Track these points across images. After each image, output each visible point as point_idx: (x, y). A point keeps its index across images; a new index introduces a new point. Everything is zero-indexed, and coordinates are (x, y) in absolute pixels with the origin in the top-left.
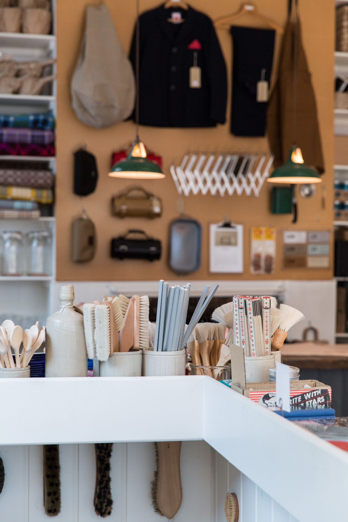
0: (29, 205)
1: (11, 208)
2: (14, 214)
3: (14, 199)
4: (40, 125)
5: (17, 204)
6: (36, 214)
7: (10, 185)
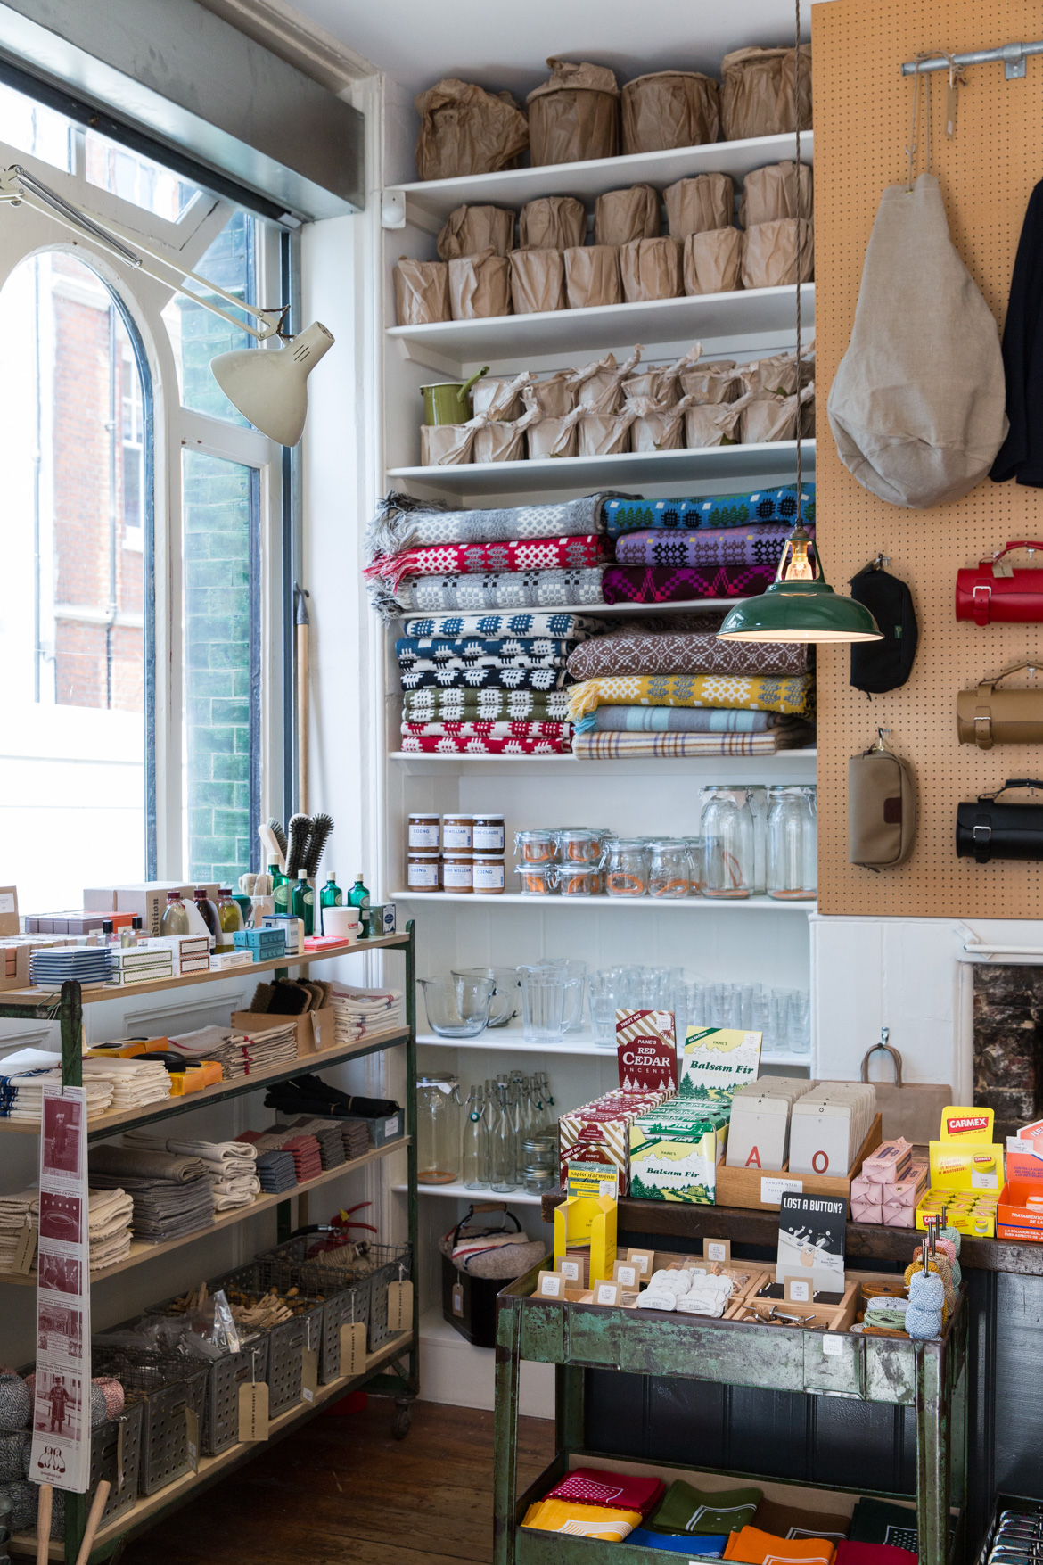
0: (746, 720)
1: (704, 730)
2: (712, 742)
3: (712, 708)
4: (777, 516)
5: (718, 719)
6: (767, 740)
7: (699, 671)
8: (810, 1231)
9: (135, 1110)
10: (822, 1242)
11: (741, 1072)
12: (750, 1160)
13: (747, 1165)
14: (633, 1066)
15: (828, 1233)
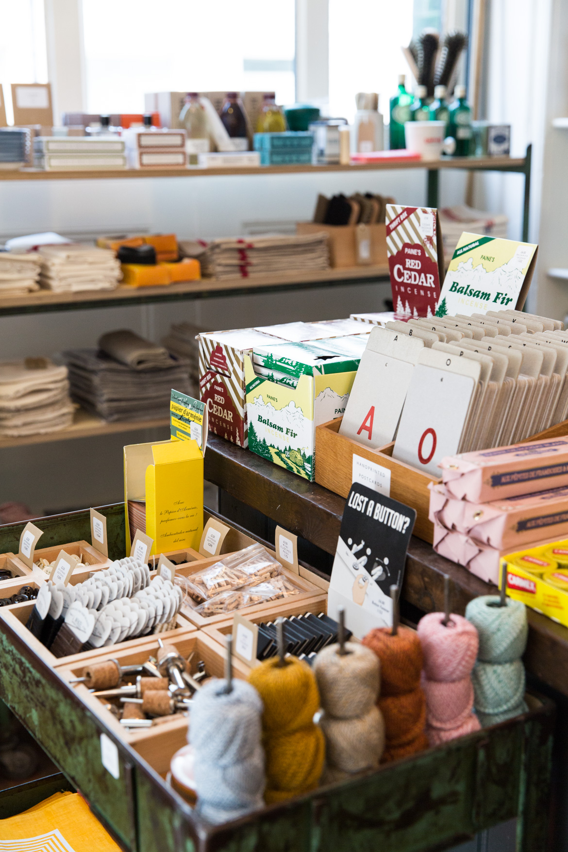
8: (369, 551)
9: (65, 294)
10: (378, 571)
11: (499, 301)
12: (363, 427)
13: (359, 433)
14: (402, 283)
15: (386, 561)
